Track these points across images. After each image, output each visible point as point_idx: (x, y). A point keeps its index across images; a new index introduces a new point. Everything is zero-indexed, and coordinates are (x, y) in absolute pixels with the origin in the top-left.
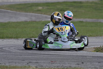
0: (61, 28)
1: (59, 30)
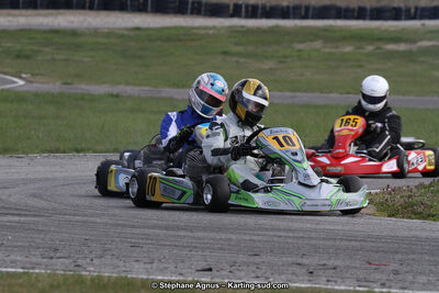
0: (284, 138)
1: (282, 145)
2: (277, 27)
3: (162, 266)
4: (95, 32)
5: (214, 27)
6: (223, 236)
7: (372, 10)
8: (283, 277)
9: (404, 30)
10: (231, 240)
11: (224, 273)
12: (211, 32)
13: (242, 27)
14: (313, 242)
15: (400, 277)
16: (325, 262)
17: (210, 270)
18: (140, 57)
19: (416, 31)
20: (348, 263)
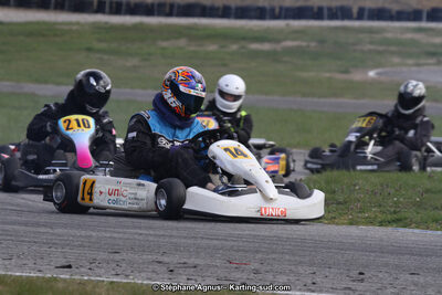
2: (141, 24)
3: (20, 263)
5: (78, 23)
6: (83, 233)
8: (143, 274)
9: (268, 30)
10: (91, 236)
11: (83, 270)
12: (75, 28)
13: (106, 23)
14: (174, 240)
15: (260, 276)
16: (185, 260)
17: (70, 267)
18: (2, 52)
19: (281, 31)
20: (208, 262)
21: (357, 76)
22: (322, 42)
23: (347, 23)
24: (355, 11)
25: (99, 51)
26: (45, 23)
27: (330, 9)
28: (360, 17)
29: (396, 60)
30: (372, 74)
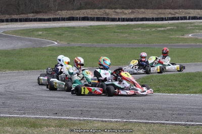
4: (79, 27)
7: (156, 18)
9: (163, 24)
18: (91, 34)
19: (166, 24)
21: (186, 36)
22: (177, 27)
23: (185, 21)
24: (188, 17)
25: (116, 32)
26: (104, 25)
27: (181, 17)
28: (189, 19)
29: (198, 31)
30: (190, 35)
